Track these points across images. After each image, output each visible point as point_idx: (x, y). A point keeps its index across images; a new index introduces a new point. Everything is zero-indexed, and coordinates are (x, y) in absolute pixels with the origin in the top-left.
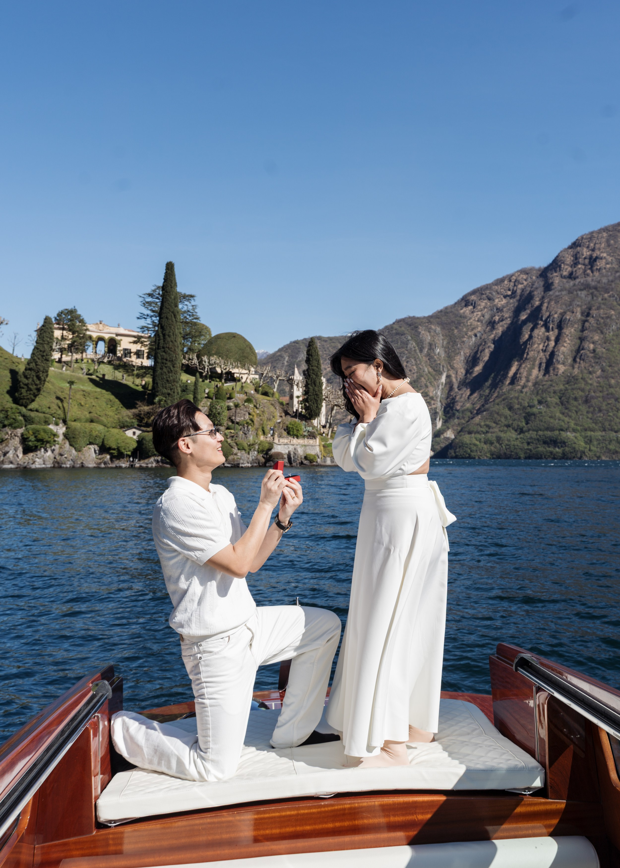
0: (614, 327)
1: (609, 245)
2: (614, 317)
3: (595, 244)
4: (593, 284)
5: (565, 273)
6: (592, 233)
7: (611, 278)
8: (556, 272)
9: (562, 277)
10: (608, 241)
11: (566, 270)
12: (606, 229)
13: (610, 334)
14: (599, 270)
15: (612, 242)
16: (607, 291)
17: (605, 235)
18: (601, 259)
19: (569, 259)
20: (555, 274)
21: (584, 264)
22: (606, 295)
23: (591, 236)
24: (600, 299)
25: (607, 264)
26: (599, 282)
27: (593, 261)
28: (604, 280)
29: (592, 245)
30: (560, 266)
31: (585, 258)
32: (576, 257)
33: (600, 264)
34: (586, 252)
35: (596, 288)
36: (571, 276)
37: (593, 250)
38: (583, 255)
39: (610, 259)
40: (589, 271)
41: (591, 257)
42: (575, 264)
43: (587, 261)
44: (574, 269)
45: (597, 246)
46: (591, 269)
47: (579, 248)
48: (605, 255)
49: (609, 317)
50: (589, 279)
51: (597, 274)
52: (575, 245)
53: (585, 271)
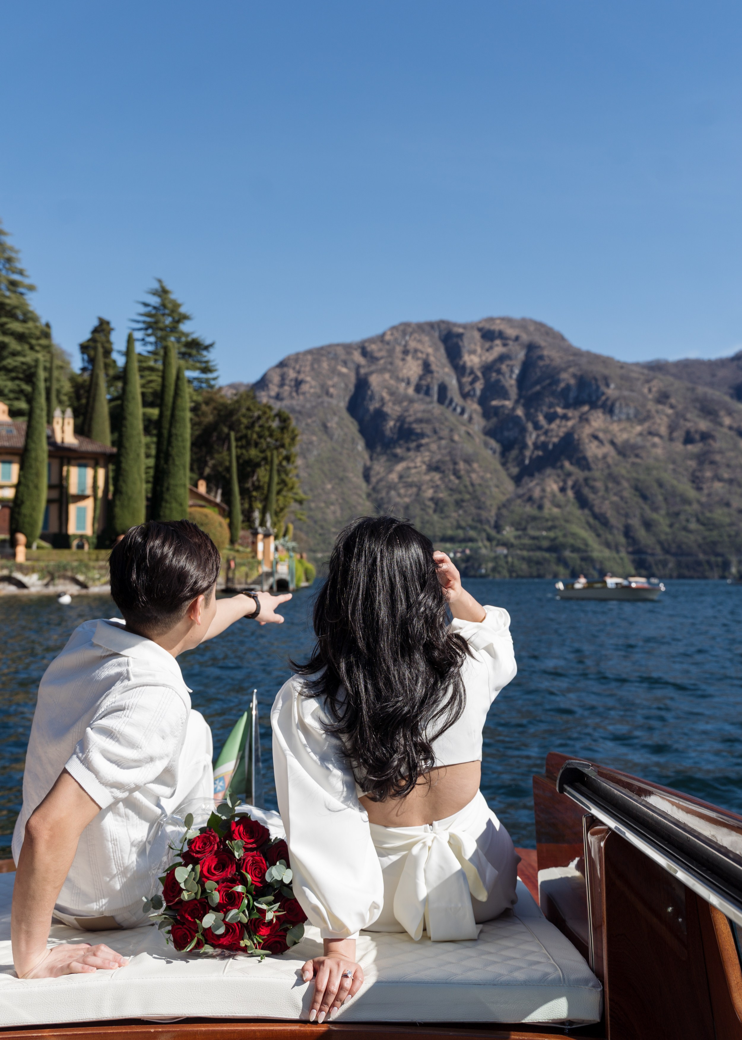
0: (315, 453)
1: (313, 369)
2: (316, 443)
3: (301, 366)
4: (298, 408)
5: (273, 393)
6: (298, 354)
7: (314, 404)
8: (263, 390)
9: (270, 397)
10: (312, 365)
11: (274, 390)
12: (310, 352)
13: (311, 459)
14: (304, 394)
15: (316, 366)
16: (310, 416)
17: (309, 357)
18: (306, 382)
19: (276, 379)
20: (263, 394)
21: (290, 386)
22: (309, 421)
23: (297, 357)
24: (303, 425)
25: (311, 387)
26: (303, 406)
27: (298, 383)
28: (308, 405)
29: (297, 367)
30: (267, 386)
31: (291, 380)
32: (283, 377)
33: (305, 388)
34: (292, 374)
35: (300, 412)
36: (278, 397)
37: (299, 372)
38: (289, 376)
39: (313, 383)
40: (294, 394)
41: (296, 380)
42: (282, 385)
43: (293, 383)
44: (281, 390)
45: (303, 369)
46: (297, 391)
47: (285, 369)
48: (308, 379)
49: (311, 443)
50: (294, 402)
51: (301, 397)
52: (282, 365)
53: (290, 393)
